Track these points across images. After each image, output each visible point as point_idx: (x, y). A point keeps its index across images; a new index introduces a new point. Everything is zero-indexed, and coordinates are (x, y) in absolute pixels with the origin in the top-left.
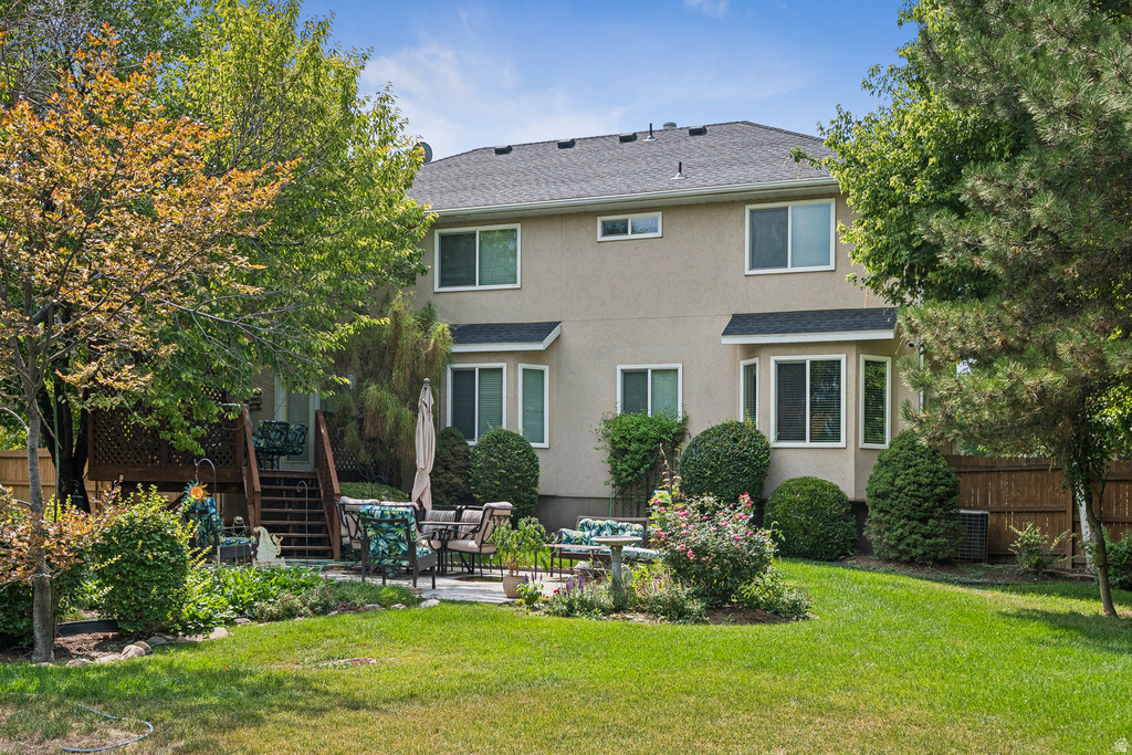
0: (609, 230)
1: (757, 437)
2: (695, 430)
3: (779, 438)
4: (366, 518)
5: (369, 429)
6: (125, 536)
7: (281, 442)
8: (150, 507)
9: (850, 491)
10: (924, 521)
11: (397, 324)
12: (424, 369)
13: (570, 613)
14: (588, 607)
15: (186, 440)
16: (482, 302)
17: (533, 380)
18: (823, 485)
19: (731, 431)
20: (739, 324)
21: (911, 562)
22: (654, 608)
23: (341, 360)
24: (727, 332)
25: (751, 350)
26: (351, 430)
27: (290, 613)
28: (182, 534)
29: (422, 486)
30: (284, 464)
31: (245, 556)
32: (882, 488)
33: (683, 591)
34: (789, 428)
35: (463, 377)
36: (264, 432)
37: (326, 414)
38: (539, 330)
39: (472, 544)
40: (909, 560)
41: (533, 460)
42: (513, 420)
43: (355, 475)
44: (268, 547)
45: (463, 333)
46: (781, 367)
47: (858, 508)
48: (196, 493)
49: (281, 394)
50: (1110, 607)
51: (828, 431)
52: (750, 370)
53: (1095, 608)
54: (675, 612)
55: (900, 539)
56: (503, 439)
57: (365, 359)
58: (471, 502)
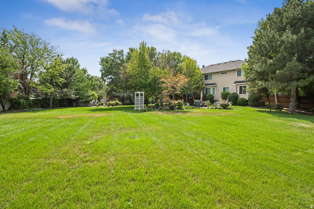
0: (222, 74)
1: (236, 94)
2: (231, 93)
3: (240, 94)
4: (196, 102)
5: (197, 95)
6: (179, 103)
7: (189, 95)
8: (180, 101)
9: (247, 99)
10: (254, 102)
11: (200, 85)
12: (203, 89)
13: (211, 109)
14: (213, 108)
15: (181, 96)
16: (209, 81)
17: (214, 89)
18: (243, 98)
19: (234, 93)
20: (236, 82)
21: (253, 106)
22: (218, 109)
23: (195, 88)
24: (234, 83)
25: (237, 85)
26: (195, 94)
27: (190, 109)
28: (182, 103)
29: (201, 99)
30: (189, 98)
31: (186, 105)
32: (250, 99)
33: (221, 107)
34: (241, 93)
35: (207, 89)
36: (188, 95)
37: (193, 93)
38: (214, 84)
39: (206, 104)
40: (252, 106)
41: (213, 97)
42: (211, 93)
43: (196, 99)
44: (188, 104)
45: (206, 85)
46: (240, 87)
47: (248, 101)
48: (183, 100)
49: (189, 92)
50: (270, 110)
51: (245, 93)
52: (237, 87)
53: (269, 110)
54: (220, 109)
55: (251, 104)
56: (210, 95)
57: (197, 88)
58: (206, 100)
